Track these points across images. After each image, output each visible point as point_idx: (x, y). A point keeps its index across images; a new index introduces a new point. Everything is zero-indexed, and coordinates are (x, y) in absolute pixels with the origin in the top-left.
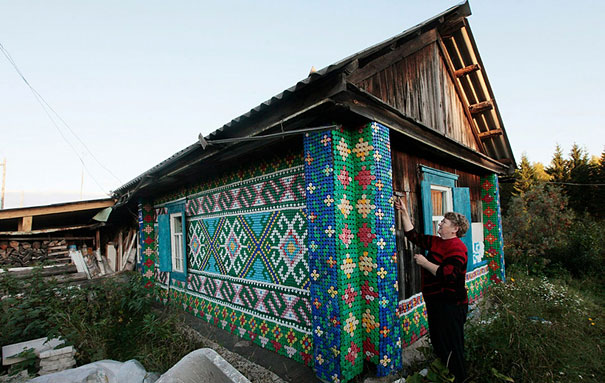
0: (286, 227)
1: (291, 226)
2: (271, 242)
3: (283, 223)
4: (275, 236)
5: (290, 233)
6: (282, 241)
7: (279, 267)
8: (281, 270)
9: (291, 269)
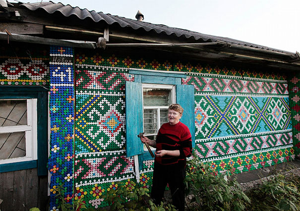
0: (274, 104)
1: (276, 104)
2: (268, 112)
3: (273, 102)
4: (270, 109)
5: (276, 107)
6: (273, 111)
7: (273, 123)
8: (274, 124)
9: (278, 123)
